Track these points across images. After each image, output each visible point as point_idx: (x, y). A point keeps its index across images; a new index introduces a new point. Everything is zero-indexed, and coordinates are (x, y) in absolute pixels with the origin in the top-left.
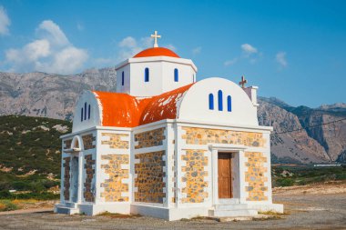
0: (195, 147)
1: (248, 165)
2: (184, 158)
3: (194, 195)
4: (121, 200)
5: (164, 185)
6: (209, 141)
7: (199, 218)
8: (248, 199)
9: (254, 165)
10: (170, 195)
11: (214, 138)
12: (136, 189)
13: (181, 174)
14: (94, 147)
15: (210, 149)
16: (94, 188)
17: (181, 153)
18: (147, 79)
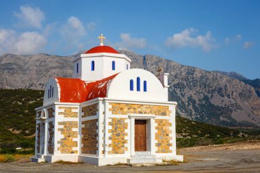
0: (119, 116)
1: (157, 128)
2: (110, 124)
3: (117, 149)
4: (72, 152)
5: (97, 142)
6: (128, 112)
7: (120, 164)
8: (157, 152)
9: (162, 129)
10: (101, 149)
11: (132, 110)
12: (82, 145)
13: (108, 135)
14: (54, 116)
15: (129, 117)
16: (53, 145)
17: (108, 120)
18: (93, 69)
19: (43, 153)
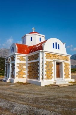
0: (49, 60)
1: (64, 67)
2: (46, 64)
3: (49, 77)
4: (23, 78)
5: (39, 73)
6: (53, 58)
7: (51, 85)
8: (65, 78)
9: (66, 67)
10: (41, 77)
11: (55, 57)
12: (28, 74)
13: (45, 70)
14: (15, 60)
15: (54, 61)
16: (14, 74)
17: (45, 62)
19: (9, 77)
